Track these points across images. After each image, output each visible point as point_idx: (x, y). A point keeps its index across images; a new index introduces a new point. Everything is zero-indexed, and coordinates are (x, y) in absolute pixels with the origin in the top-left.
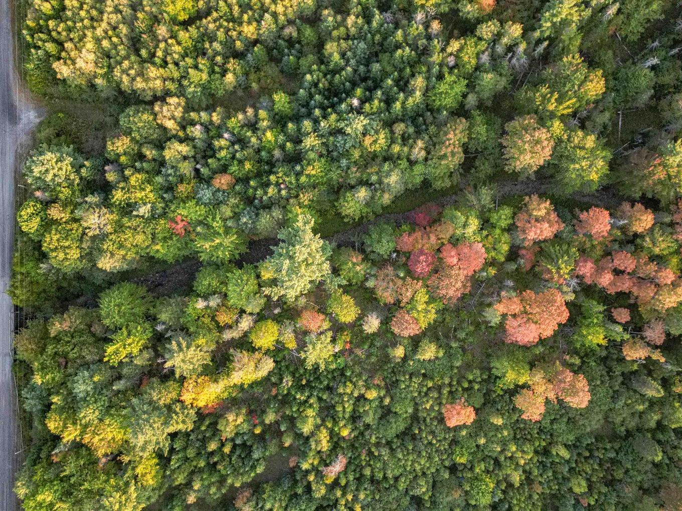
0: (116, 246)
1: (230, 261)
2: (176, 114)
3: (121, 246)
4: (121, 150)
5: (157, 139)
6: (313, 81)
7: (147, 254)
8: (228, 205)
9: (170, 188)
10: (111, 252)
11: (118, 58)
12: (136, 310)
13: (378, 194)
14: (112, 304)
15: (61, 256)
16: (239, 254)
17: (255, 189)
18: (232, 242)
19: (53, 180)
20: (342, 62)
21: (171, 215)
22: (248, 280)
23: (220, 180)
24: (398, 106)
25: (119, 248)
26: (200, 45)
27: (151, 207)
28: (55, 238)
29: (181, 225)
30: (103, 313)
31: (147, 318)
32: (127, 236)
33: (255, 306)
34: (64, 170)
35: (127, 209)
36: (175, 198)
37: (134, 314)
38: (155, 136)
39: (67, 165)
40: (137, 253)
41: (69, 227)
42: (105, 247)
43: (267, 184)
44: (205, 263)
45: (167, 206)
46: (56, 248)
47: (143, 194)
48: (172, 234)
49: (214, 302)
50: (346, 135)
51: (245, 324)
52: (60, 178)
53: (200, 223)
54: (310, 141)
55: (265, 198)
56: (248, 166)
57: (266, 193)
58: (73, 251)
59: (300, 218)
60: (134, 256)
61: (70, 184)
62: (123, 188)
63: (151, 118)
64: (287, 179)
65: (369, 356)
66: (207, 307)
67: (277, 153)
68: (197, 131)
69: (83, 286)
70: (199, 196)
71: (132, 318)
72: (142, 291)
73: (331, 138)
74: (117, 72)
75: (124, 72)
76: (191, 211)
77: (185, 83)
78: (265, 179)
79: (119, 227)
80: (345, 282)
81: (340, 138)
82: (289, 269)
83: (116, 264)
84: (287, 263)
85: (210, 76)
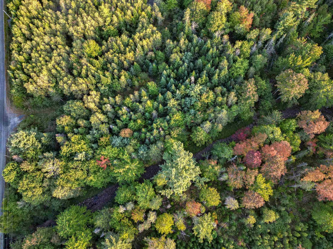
0: (65, 182)
1: (135, 181)
2: (95, 99)
3: (68, 181)
4: (65, 123)
5: (86, 116)
6: (167, 74)
7: (85, 183)
8: (130, 145)
9: (96, 141)
10: (62, 186)
11: (61, 77)
12: (80, 222)
13: (216, 124)
14: (64, 220)
15: (30, 194)
16: (140, 174)
17: (145, 134)
18: (136, 166)
19: (24, 147)
20: (181, 62)
21: (98, 157)
22: (149, 189)
23: (125, 132)
24: (216, 77)
25: (67, 183)
26: (105, 66)
27: (85, 154)
28: (25, 183)
29: (104, 162)
30: (58, 228)
31: (88, 226)
32: (71, 174)
33: (156, 204)
34: (31, 141)
35: (71, 157)
36: (99, 146)
37: (79, 226)
38: (85, 113)
39: (33, 138)
40: (79, 184)
41: (34, 174)
42: (58, 183)
43: (152, 130)
44: (120, 184)
45: (95, 152)
46: (27, 189)
47: (80, 146)
48: (99, 169)
49: (130, 207)
50: (190, 97)
51: (152, 217)
52: (28, 145)
53: (116, 158)
54: (172, 103)
55: (152, 137)
56: (139, 121)
57: (152, 134)
58: (37, 190)
59: (174, 144)
60: (77, 186)
61: (35, 149)
62: (67, 145)
63: (82, 104)
64: (162, 125)
65: (230, 226)
66: (126, 211)
67: (154, 113)
68: (108, 107)
69: (47, 213)
70: (113, 142)
71: (78, 228)
72: (84, 209)
73: (183, 100)
74: (61, 83)
75: (64, 83)
76: (109, 151)
77: (99, 85)
78: (150, 127)
79: (66, 169)
80: (208, 180)
81: (188, 99)
82: (176, 174)
83: (66, 193)
84: (174, 171)
85: (112, 81)
